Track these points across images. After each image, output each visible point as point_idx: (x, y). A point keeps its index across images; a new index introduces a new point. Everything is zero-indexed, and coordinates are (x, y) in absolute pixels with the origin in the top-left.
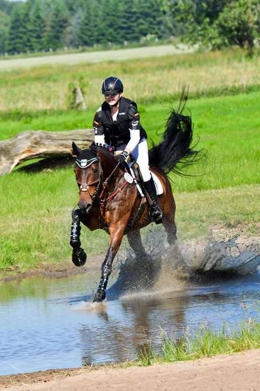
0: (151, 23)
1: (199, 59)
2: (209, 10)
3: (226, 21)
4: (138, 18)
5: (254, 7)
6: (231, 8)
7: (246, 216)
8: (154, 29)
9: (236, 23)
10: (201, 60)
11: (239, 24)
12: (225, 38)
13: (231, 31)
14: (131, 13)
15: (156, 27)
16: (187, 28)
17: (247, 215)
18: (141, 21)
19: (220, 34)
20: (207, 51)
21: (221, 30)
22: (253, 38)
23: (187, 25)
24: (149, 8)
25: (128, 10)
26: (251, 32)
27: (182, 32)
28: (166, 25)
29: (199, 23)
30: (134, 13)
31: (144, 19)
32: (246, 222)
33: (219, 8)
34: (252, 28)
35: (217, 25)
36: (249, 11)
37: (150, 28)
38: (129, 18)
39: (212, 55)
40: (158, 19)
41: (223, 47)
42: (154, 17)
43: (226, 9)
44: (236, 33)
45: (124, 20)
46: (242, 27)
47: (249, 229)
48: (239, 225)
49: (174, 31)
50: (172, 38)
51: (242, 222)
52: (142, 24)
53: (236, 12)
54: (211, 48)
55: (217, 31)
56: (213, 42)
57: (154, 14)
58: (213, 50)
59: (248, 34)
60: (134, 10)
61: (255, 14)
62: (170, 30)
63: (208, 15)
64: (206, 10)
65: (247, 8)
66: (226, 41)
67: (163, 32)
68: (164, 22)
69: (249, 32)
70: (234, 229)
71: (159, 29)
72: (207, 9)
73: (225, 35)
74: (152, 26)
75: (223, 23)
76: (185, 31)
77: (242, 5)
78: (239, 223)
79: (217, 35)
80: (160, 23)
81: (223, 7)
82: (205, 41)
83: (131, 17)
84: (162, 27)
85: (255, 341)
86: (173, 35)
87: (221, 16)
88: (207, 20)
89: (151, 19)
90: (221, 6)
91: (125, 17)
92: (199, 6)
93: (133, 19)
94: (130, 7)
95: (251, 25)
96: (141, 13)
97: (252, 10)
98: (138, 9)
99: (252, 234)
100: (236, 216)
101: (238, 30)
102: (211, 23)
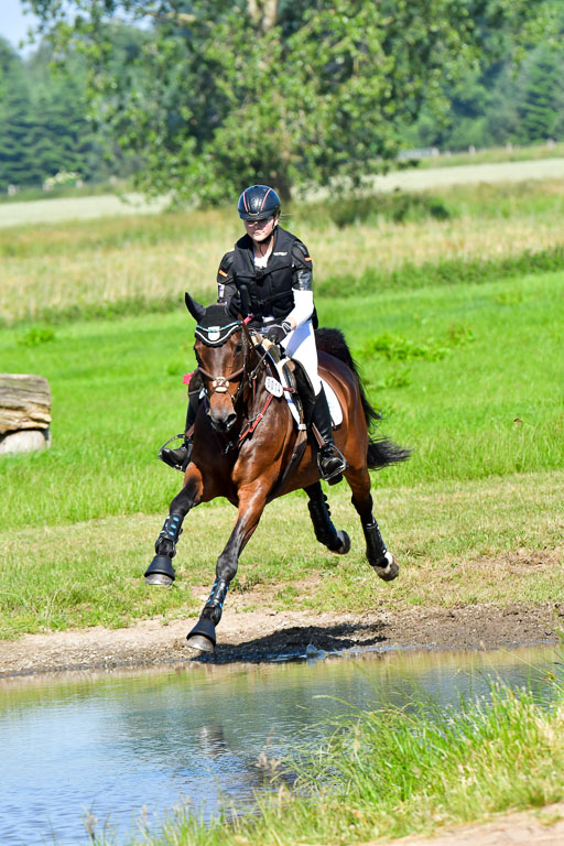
0: (68, 148)
1: (172, 227)
2: (195, 122)
3: (230, 147)
4: (38, 136)
5: (292, 115)
6: (243, 118)
7: (273, 567)
8: (74, 160)
9: (253, 151)
10: (177, 229)
11: (259, 151)
12: (230, 183)
13: (241, 167)
14: (22, 125)
15: (79, 157)
16: (146, 160)
17: (275, 563)
18: (46, 142)
19: (219, 173)
20: (189, 209)
21: (219, 164)
22: (290, 184)
23: (145, 153)
24: (64, 115)
25: (17, 120)
26: (285, 171)
27: (136, 168)
28: (100, 153)
29: (173, 148)
30: (30, 126)
31: (52, 139)
32: (273, 580)
33: (215, 119)
34: (289, 162)
35: (211, 153)
36: (282, 124)
37: (66, 157)
38: (18, 137)
39: (201, 218)
40: (83, 140)
41: (224, 202)
42: (74, 136)
43: (231, 120)
44: (251, 172)
45: (9, 140)
46: (265, 159)
47: (280, 594)
48: (258, 586)
49: (117, 165)
50: (113, 180)
51: (266, 581)
52: (48, 149)
53: (253, 126)
54: (197, 203)
55: (210, 167)
56: (203, 191)
57: (75, 128)
58: (203, 208)
59: (278, 174)
60: (29, 119)
61: (294, 131)
62: (109, 163)
63: (193, 132)
64: (188, 123)
65: (279, 118)
66: (231, 189)
67: (94, 168)
68: (96, 146)
69: (281, 170)
70: (246, 594)
71: (85, 161)
72: (191, 119)
73: (228, 178)
74: (68, 154)
75: (224, 150)
76: (142, 164)
77: (265, 111)
78: (258, 581)
79: (212, 176)
80: (87, 148)
81: (225, 116)
82: (184, 189)
83: (25, 135)
84: (92, 158)
85: (290, 839)
86: (116, 173)
87: (221, 135)
88: (191, 143)
89: (68, 140)
90: (221, 113)
91: (10, 133)
92: (174, 113)
93: (28, 140)
94: (23, 113)
95: (285, 155)
96: (47, 126)
97: (289, 122)
98: (40, 115)
99: (285, 606)
100: (250, 567)
101: (257, 165)
102: (198, 151)
